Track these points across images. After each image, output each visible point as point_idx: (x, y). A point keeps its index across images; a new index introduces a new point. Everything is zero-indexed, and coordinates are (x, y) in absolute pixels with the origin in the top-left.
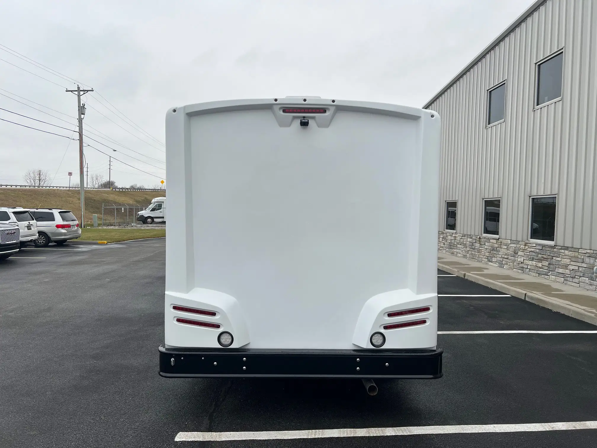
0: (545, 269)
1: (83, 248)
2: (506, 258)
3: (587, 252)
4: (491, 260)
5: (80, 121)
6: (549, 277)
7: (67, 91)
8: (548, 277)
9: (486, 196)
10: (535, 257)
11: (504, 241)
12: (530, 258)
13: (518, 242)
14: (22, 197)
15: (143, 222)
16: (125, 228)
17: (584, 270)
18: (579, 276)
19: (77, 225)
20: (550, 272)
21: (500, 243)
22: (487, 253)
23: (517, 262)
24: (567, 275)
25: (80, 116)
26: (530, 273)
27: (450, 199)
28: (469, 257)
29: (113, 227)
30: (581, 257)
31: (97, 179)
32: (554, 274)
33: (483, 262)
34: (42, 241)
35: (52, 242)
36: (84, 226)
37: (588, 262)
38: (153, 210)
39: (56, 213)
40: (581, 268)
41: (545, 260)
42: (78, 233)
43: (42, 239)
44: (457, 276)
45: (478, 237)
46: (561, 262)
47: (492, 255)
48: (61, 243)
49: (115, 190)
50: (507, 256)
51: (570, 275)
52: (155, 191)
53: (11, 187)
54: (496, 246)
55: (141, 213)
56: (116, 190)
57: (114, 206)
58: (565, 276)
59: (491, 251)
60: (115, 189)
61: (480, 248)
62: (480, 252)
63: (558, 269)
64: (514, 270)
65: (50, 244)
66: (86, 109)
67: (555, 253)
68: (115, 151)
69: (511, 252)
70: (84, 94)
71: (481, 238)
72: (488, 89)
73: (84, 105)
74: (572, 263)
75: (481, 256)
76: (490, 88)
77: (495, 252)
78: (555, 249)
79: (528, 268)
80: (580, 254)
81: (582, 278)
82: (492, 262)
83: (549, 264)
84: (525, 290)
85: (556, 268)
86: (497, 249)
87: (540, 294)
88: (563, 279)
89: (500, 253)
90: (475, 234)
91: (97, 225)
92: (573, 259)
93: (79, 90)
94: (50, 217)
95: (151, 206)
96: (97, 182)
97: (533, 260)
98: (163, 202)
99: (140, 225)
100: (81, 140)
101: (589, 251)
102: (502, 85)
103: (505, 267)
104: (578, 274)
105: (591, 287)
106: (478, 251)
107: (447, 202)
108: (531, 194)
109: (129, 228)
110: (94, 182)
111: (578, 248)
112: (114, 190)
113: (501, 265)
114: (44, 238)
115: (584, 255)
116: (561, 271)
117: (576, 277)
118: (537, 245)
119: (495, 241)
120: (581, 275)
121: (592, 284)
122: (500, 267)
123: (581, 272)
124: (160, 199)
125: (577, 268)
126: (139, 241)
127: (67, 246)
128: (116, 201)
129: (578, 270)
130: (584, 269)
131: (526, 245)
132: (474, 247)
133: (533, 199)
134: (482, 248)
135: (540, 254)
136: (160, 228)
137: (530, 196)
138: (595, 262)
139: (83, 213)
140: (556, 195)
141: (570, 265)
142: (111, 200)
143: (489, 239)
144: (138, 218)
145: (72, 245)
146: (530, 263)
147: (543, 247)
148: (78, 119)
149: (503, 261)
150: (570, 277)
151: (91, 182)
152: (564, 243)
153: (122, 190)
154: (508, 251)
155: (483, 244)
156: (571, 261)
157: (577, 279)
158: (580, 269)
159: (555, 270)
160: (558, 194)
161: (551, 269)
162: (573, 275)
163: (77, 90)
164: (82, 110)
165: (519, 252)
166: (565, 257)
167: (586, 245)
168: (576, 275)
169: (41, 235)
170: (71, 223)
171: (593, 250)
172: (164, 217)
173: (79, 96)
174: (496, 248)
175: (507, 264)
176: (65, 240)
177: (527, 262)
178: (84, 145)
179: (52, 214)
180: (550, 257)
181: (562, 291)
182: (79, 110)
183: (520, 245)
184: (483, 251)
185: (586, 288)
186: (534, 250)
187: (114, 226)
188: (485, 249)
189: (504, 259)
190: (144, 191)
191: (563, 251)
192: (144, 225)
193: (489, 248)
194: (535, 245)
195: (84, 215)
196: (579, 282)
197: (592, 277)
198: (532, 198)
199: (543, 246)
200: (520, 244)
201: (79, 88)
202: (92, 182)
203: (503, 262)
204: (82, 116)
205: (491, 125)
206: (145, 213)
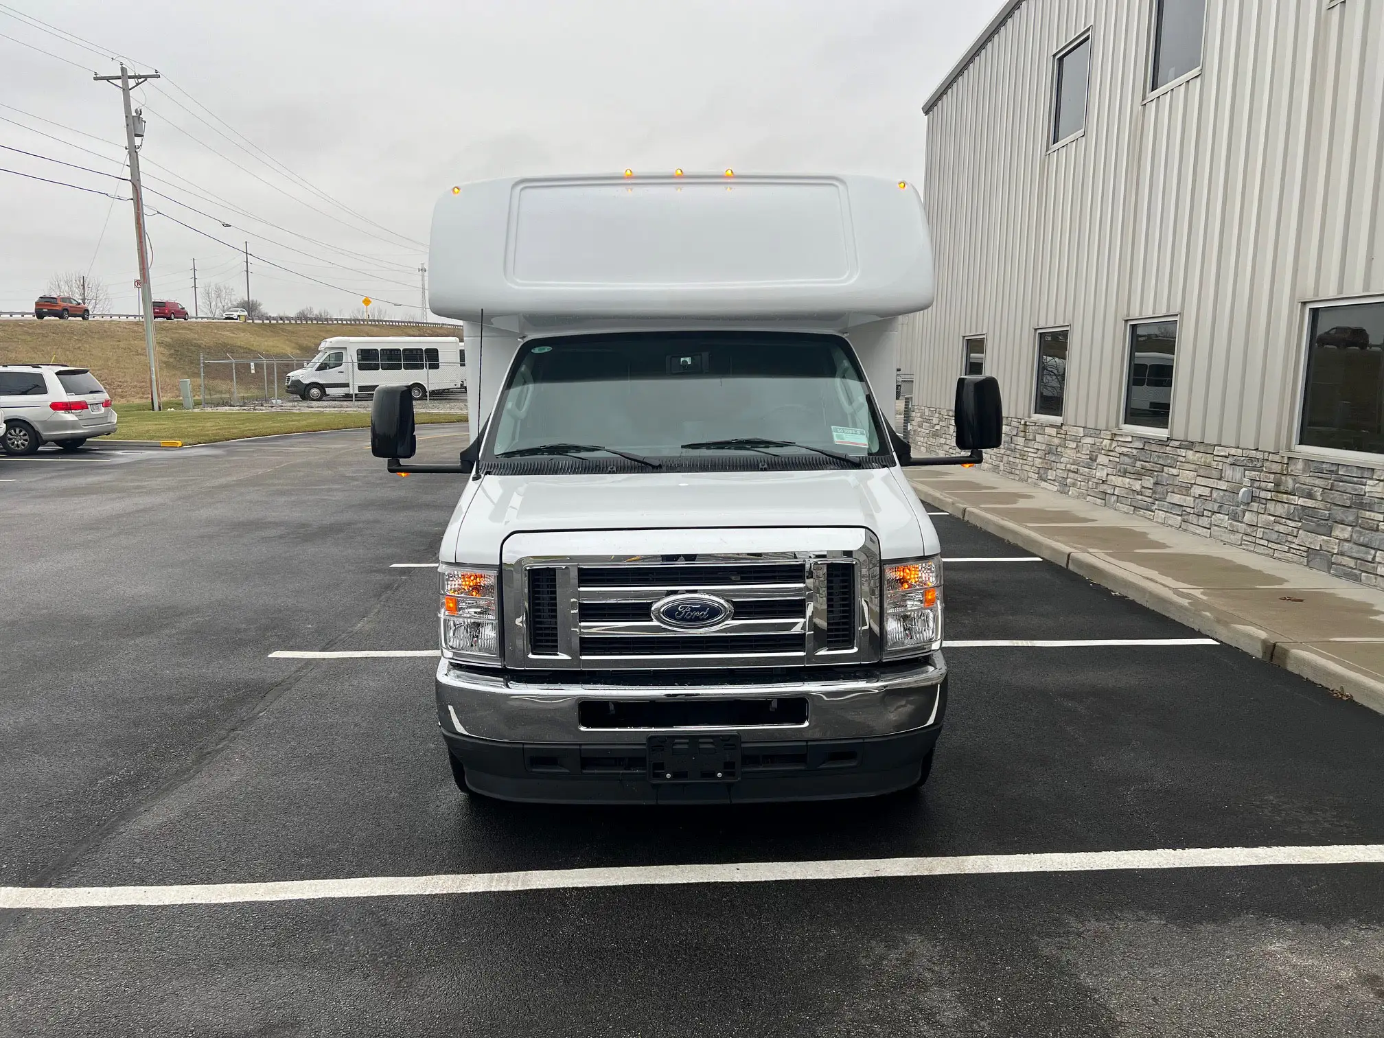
0: (1147, 495)
1: (122, 457)
2: (1075, 472)
3: (1229, 455)
4: (1044, 476)
5: (133, 152)
6: (1153, 514)
7: (96, 79)
8: (1151, 515)
9: (1042, 324)
10: (1130, 469)
11: (1073, 431)
12: (1119, 471)
13: (1098, 432)
14: (22, 340)
15: (301, 398)
16: (254, 409)
17: (1222, 497)
18: (1210, 511)
19: (107, 404)
20: (1157, 502)
21: (1063, 436)
22: (1038, 459)
23: (1095, 480)
24: (1188, 510)
25: (131, 141)
26: (1119, 506)
27: (972, 333)
28: (1004, 471)
29: (227, 408)
30: (1217, 465)
31: (219, 296)
32: (1163, 506)
33: (1030, 480)
34: (20, 440)
35: (45, 443)
36: (160, 408)
37: (1231, 476)
38: (322, 367)
39: (49, 374)
40: (1216, 492)
41: (1148, 474)
42: (110, 423)
43: (20, 436)
44: (950, 514)
45: (1023, 422)
46: (1178, 478)
47: (1046, 463)
48: (72, 446)
49: (253, 322)
50: (1076, 467)
51: (1192, 510)
52: (349, 322)
53: (11, 316)
54: (1056, 441)
55: (295, 375)
56: (256, 321)
57: (228, 358)
58: (1185, 511)
59: (1046, 454)
60: (252, 319)
61: (1025, 449)
62: (1025, 458)
63: (1171, 496)
64: (1088, 500)
65: (40, 448)
66: (145, 122)
67: (1167, 456)
68: (228, 226)
69: (1084, 457)
70: (138, 84)
71: (1028, 424)
72: (1055, 52)
73: (139, 113)
74: (1200, 480)
75: (1026, 467)
76: (1059, 49)
77: (1053, 458)
78: (1168, 448)
79: (1114, 494)
80: (1216, 458)
81: (1217, 515)
82: (1045, 481)
83: (1156, 484)
84: (1075, 545)
85: (1168, 492)
86: (1057, 449)
87: (1102, 555)
88: (1180, 518)
89: (1062, 460)
90: (1016, 414)
91: (192, 404)
92: (1202, 472)
93: (124, 76)
94: (36, 386)
95: (319, 359)
96: (219, 304)
97: (1124, 473)
98: (346, 348)
99: (291, 404)
100: (138, 201)
101: (1233, 451)
102: (1084, 40)
103: (1070, 493)
104: (1209, 506)
105: (1232, 536)
106: (1020, 455)
107: (966, 338)
108: (1128, 315)
109: (265, 410)
110: (213, 304)
111: (1211, 445)
112: (251, 321)
113: (1064, 488)
114: (25, 435)
115: (1224, 460)
116: (1176, 498)
117: (1206, 513)
118: (1135, 439)
119: (1053, 431)
120: (1216, 510)
121: (1235, 529)
122: (1061, 493)
123: (1215, 501)
124: (337, 342)
125: (1207, 492)
126: (269, 439)
127: (85, 452)
128: (251, 348)
129: (1211, 496)
130: (1221, 493)
131: (1113, 440)
132: (1013, 445)
133: (1134, 327)
134: (1029, 448)
135: (1140, 460)
136: (336, 409)
137: (1126, 321)
138: (1244, 477)
139: (154, 376)
140: (1177, 315)
141: (1194, 486)
142: (239, 344)
143: (1042, 426)
144: (288, 387)
145: (98, 450)
146: (1118, 481)
147: (1145, 442)
148: (126, 149)
149: (1067, 478)
150: (1194, 514)
151: (206, 303)
152: (1186, 434)
153: (268, 322)
154: (1078, 455)
155: (1031, 437)
156: (1198, 476)
157: (1207, 518)
158: (1215, 494)
159: (1166, 498)
160: (1180, 314)
161: (1157, 496)
162: (1200, 506)
163: (120, 75)
164: (135, 125)
165: (1099, 456)
166: (1187, 466)
167: (1228, 439)
168: (1205, 510)
169: (18, 427)
170: (88, 398)
171: (1243, 449)
172: (348, 384)
173: (126, 90)
174: (1054, 448)
175: (1074, 485)
176: (81, 439)
177: (1114, 479)
178: (146, 210)
179: (41, 375)
180: (1157, 467)
181: (1164, 546)
182: (127, 125)
183: (1102, 440)
184: (1030, 454)
185: (1223, 539)
186: (1128, 450)
187: (231, 406)
188: (1035, 451)
189: (1071, 475)
190: (323, 324)
191: (1182, 452)
192: (305, 404)
193: (1043, 448)
194: (1129, 439)
195: (157, 381)
196: (1211, 524)
197: (1237, 513)
198: (1130, 325)
199: (1146, 440)
200: (1102, 436)
201: (123, 70)
202: (208, 305)
203: (1069, 480)
204: (138, 141)
205: (1057, 145)
206: (305, 374)
